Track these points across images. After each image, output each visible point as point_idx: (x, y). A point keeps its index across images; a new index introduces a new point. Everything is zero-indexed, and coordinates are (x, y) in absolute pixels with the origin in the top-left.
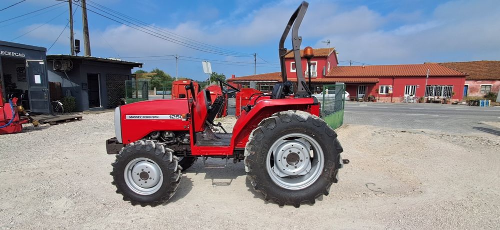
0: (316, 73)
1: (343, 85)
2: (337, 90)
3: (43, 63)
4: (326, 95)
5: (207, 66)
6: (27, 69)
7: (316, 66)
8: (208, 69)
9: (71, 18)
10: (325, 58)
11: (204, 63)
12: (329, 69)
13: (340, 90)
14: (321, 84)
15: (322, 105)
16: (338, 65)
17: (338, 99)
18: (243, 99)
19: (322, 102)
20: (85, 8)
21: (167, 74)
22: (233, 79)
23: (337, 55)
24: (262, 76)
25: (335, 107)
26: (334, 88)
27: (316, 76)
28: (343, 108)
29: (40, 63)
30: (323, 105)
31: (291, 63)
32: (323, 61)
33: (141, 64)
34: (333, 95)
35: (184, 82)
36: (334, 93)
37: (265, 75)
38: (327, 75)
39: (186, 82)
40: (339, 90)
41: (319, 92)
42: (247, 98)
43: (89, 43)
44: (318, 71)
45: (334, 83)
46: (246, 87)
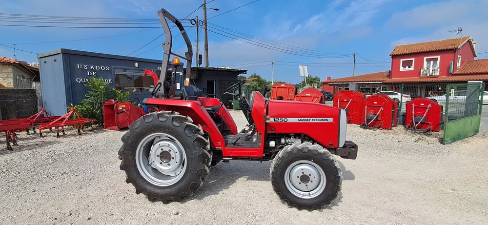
0: (439, 70)
1: (480, 83)
2: (470, 90)
3: (182, 74)
4: (452, 97)
5: (304, 70)
6: (172, 79)
7: (438, 62)
8: (304, 72)
9: (198, 38)
10: (454, 51)
11: (301, 67)
12: (459, 65)
13: (476, 90)
14: (444, 84)
15: (444, 109)
16: (475, 59)
17: (471, 101)
18: (342, 101)
19: (444, 106)
20: (206, 29)
21: (263, 79)
22: (329, 81)
23: (474, 45)
24: (362, 76)
25: (466, 112)
26: (465, 88)
27: (438, 74)
28: (480, 113)
29: (181, 74)
30: (447, 108)
31: (401, 60)
32: (451, 55)
33: (246, 71)
34: (463, 98)
35: (282, 85)
36: (465, 94)
37: (366, 76)
38: (457, 72)
39: (284, 85)
40: (473, 91)
41: (440, 94)
42: (346, 100)
43: (207, 56)
44: (441, 68)
45: (467, 82)
46: (343, 89)
